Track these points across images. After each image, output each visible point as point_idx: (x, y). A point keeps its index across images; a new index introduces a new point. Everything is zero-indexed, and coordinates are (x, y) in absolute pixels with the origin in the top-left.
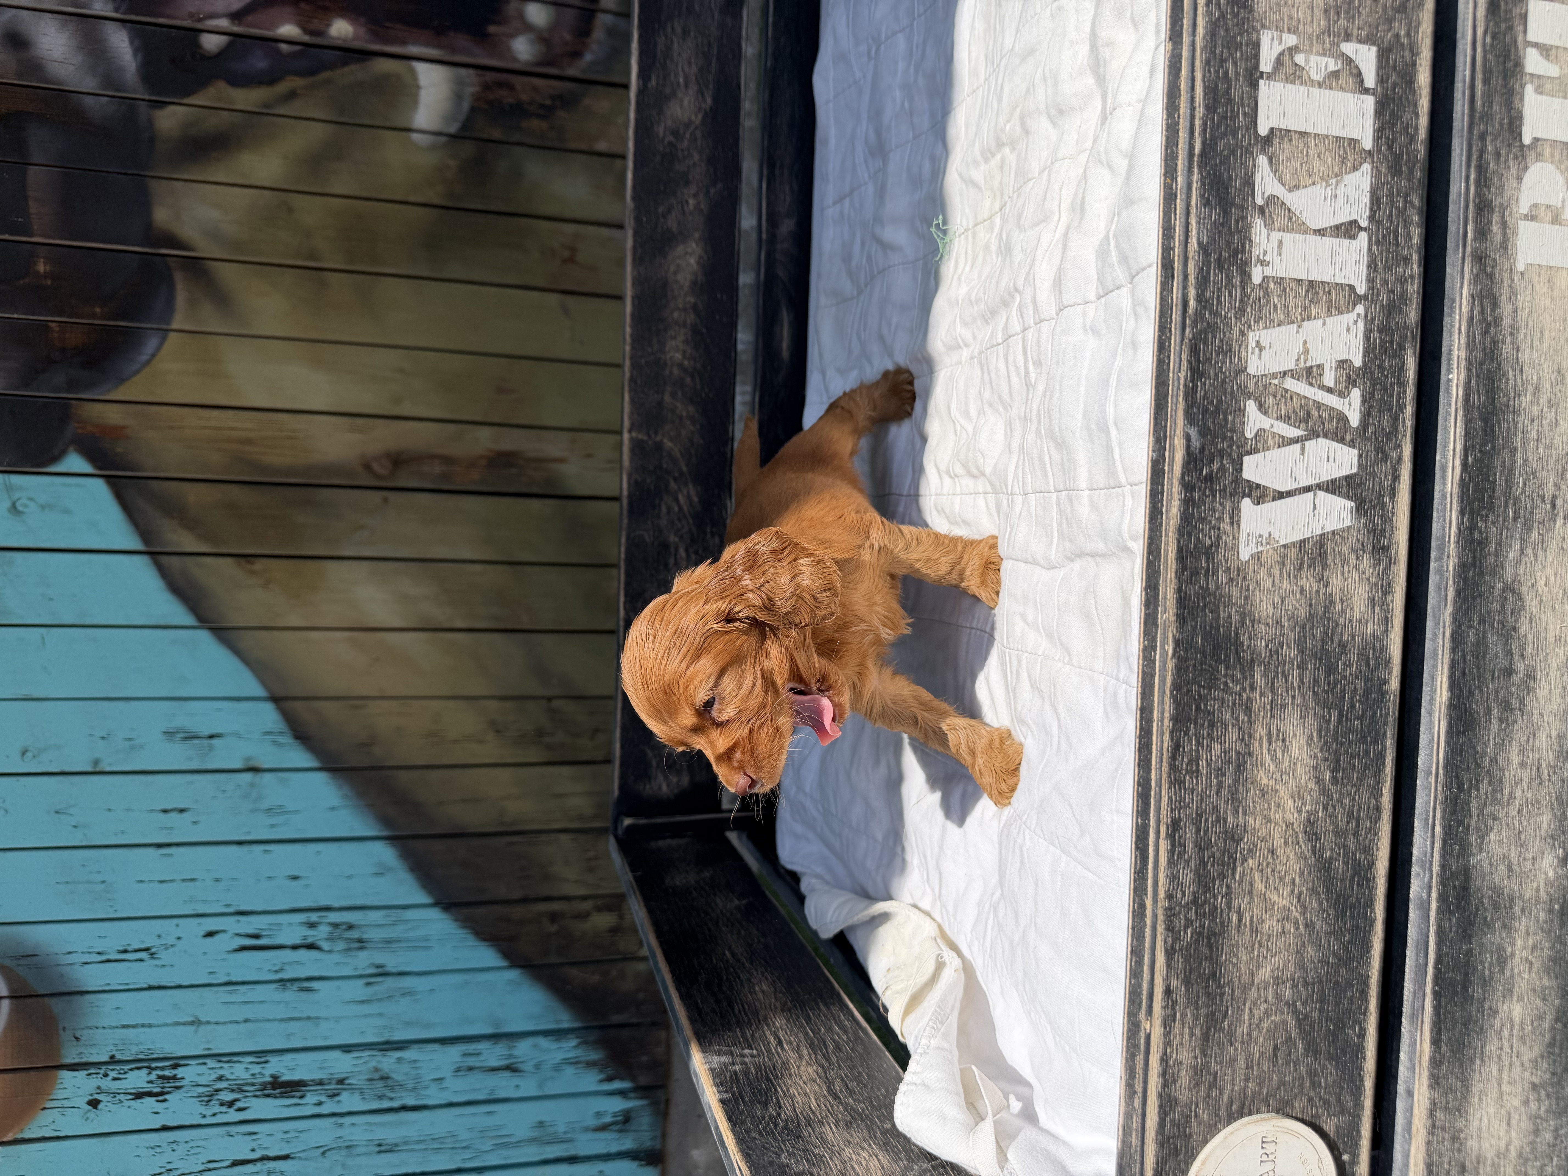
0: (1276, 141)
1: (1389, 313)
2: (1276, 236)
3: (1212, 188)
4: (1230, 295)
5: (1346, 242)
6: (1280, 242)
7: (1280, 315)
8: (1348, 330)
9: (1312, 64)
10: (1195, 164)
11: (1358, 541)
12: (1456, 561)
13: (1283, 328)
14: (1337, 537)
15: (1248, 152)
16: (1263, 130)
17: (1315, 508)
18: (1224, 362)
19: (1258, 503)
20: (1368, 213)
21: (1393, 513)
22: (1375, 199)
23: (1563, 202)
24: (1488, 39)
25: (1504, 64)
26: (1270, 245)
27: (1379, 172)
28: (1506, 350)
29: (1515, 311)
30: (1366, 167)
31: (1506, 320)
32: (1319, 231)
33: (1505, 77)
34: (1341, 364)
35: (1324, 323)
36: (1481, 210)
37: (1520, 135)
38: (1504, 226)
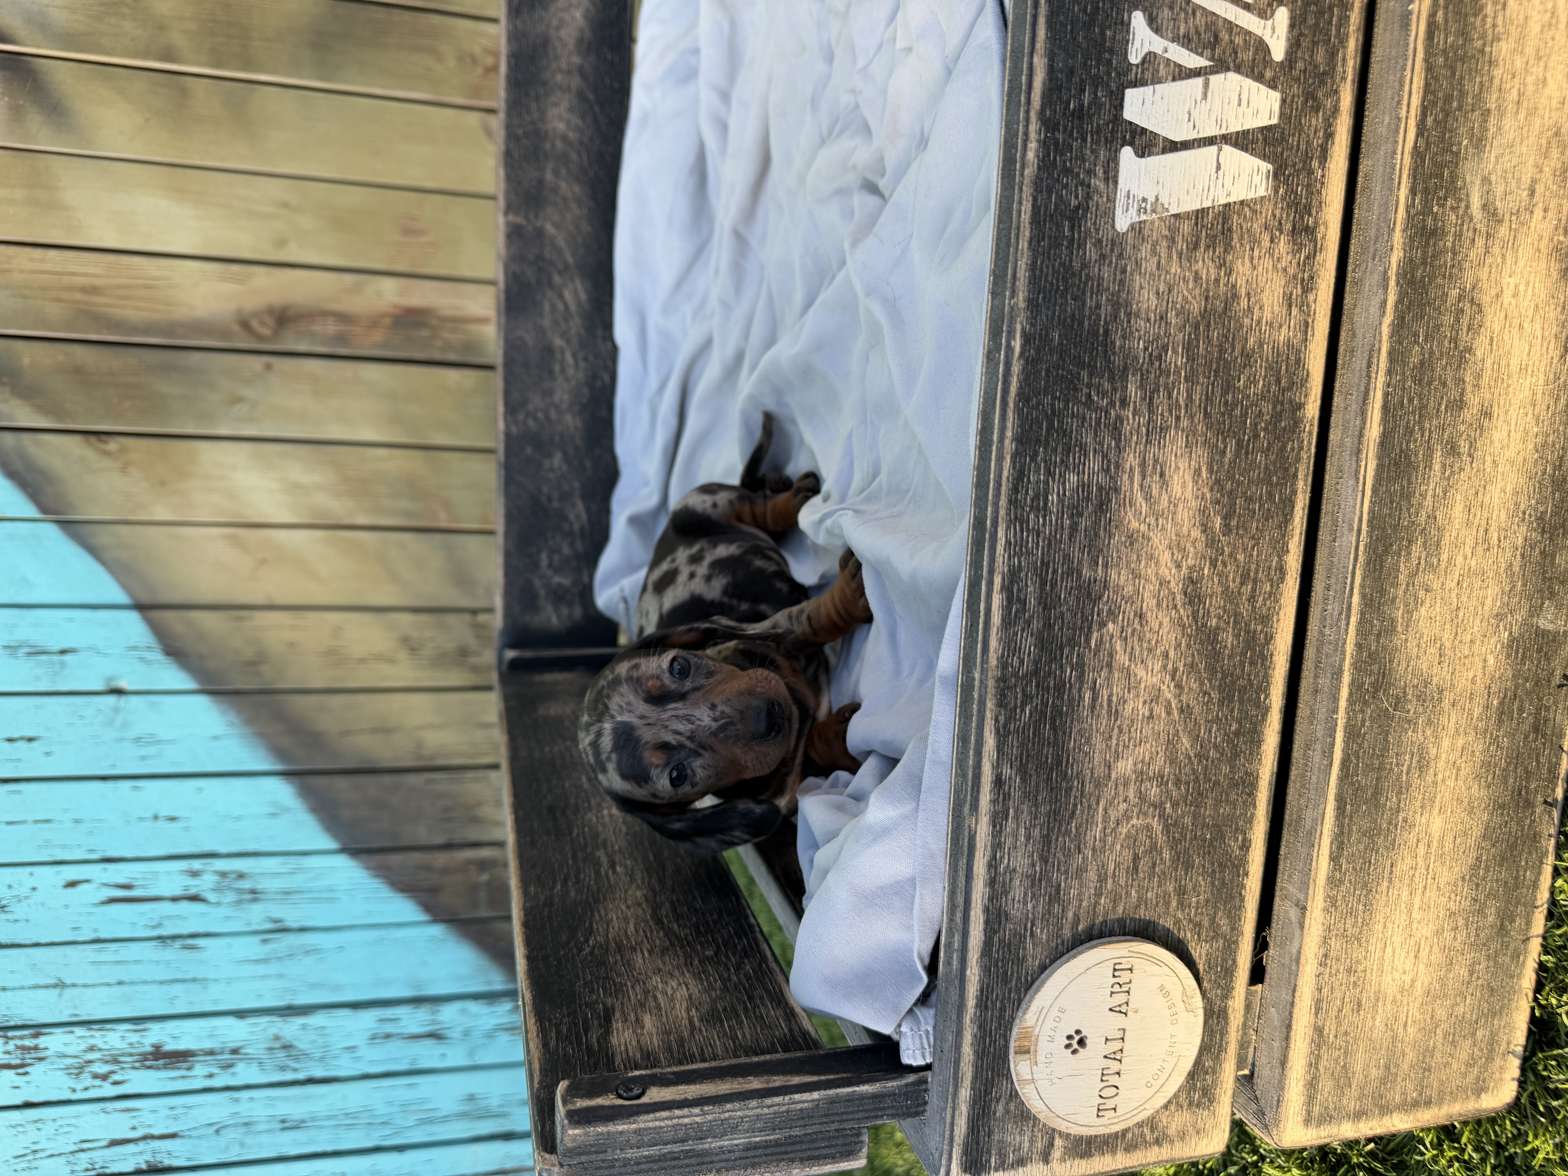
11: (1274, 216)
12: (1401, 254)
14: (1246, 209)
17: (1218, 168)
19: (1143, 155)
21: (1323, 183)
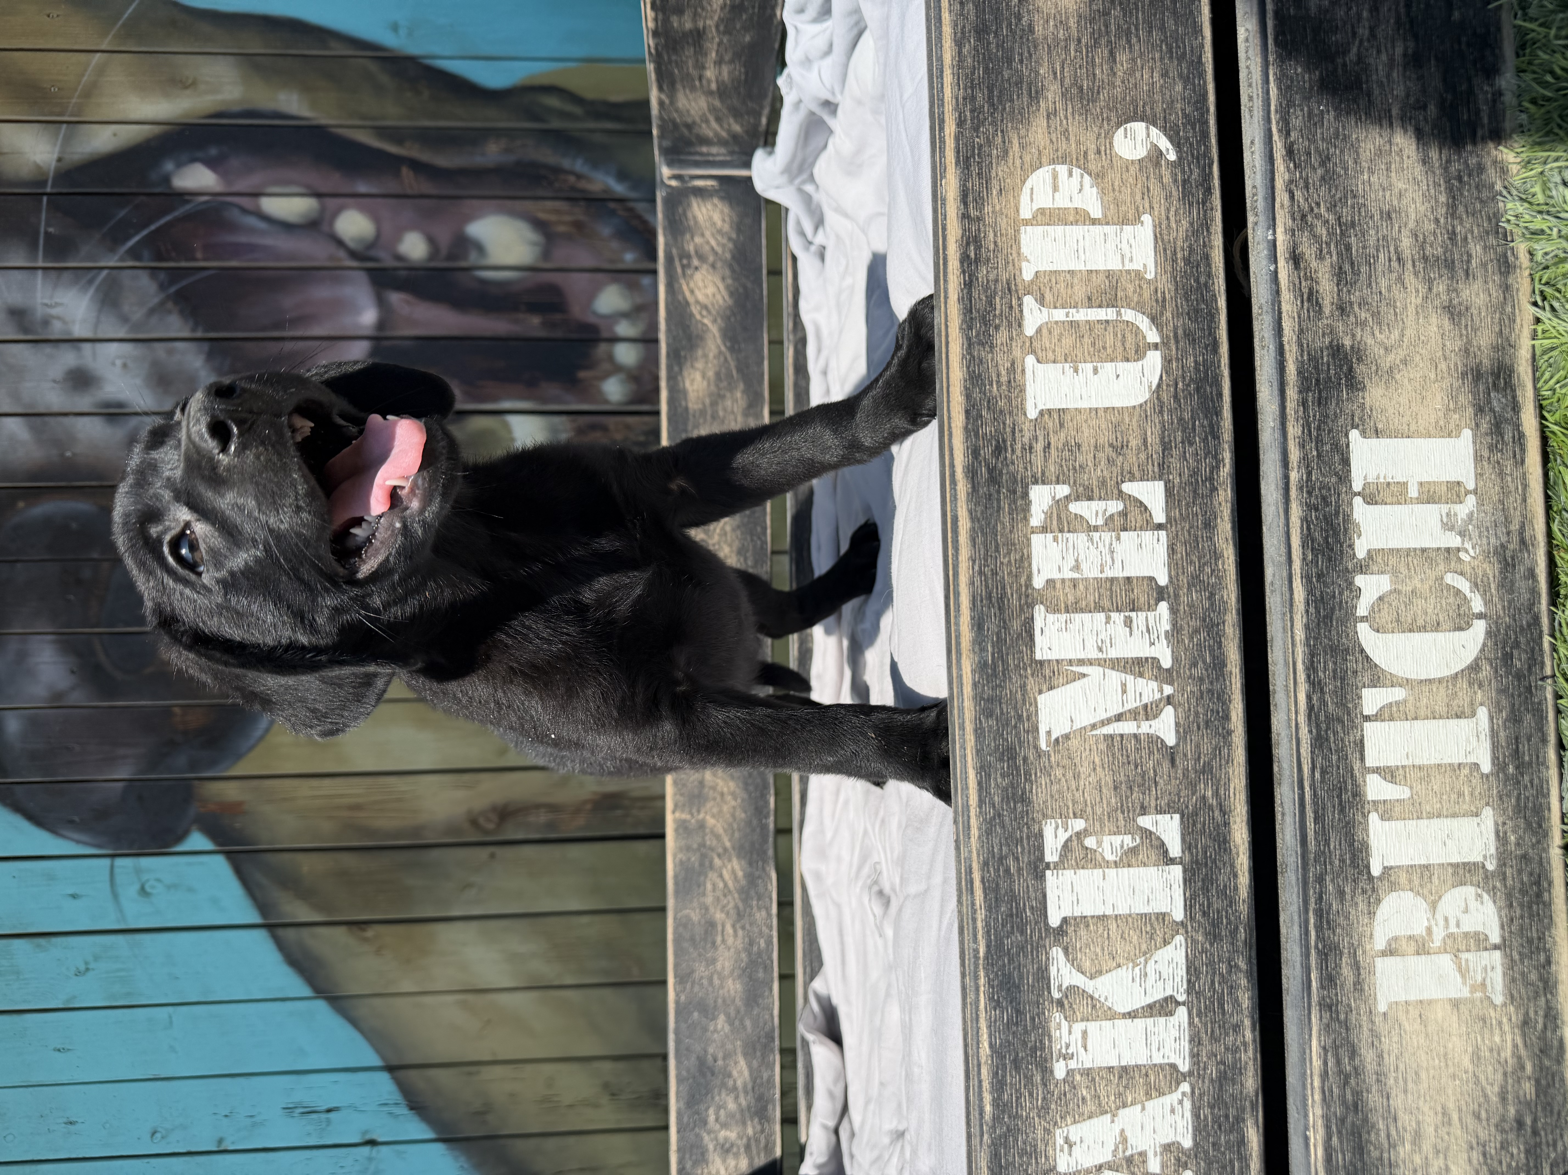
0: (1070, 930)
1: (1221, 1086)
2: (1078, 1027)
3: (1002, 989)
4: (1031, 1094)
5: (1162, 1020)
6: (1085, 1033)
7: (1091, 1106)
8: (1173, 1111)
9: (1104, 845)
10: (981, 967)
13: (1094, 1121)
15: (1039, 947)
16: (1054, 920)
18: (1029, 1164)
20: (1185, 986)
22: (1192, 969)
23: (1429, 930)
24: (1317, 775)
25: (1340, 796)
26: (1073, 1037)
27: (1194, 941)
28: (1373, 1099)
29: (1380, 1056)
30: (1179, 939)
31: (1369, 1067)
32: (1129, 1013)
33: (1342, 810)
34: (1167, 1148)
35: (1143, 1109)
36: (1326, 955)
37: (1368, 867)
38: (1356, 967)
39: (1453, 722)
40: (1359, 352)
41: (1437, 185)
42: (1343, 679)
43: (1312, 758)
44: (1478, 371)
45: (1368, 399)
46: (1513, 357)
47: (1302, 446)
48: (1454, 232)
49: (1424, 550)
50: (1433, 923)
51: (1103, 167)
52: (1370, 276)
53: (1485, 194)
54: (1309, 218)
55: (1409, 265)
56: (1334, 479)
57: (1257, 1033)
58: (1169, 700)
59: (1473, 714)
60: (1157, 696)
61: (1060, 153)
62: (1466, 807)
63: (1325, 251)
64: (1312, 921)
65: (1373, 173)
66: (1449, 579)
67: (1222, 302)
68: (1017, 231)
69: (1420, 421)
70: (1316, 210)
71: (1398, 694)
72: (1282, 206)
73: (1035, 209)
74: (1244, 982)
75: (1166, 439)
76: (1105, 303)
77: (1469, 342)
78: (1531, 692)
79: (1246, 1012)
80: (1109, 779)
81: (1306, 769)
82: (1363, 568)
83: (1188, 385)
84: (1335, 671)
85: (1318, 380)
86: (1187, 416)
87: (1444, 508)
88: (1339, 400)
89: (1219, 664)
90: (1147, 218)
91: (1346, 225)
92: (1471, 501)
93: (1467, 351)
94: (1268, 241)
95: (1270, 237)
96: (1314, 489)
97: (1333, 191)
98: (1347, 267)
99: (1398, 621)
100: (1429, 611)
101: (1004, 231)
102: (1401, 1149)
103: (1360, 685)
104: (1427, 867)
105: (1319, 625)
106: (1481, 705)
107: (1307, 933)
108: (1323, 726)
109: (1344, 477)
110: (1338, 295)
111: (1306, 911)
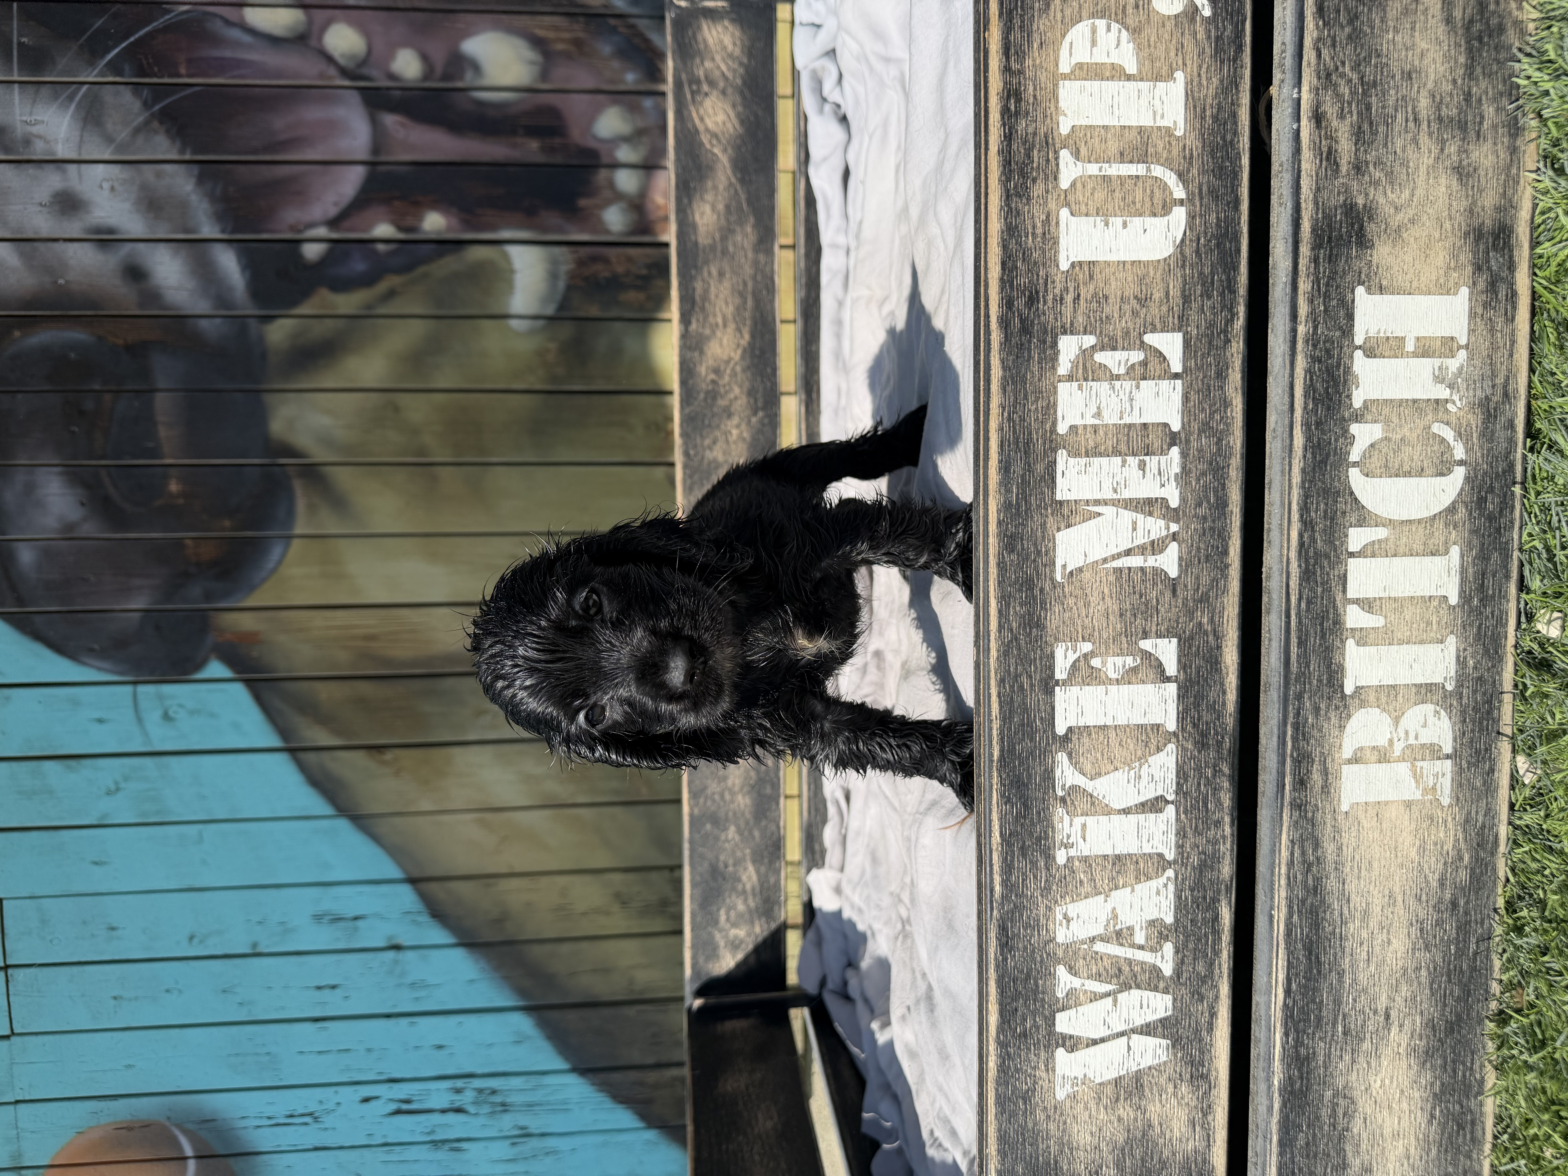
0: (1074, 738)
1: (1201, 872)
2: (1078, 821)
3: (1012, 787)
4: (1036, 877)
5: (1152, 816)
6: (1084, 826)
7: (1087, 888)
8: (1158, 893)
9: (1108, 665)
11: (1176, 1072)
12: (1282, 1076)
13: (1090, 900)
14: (1154, 1071)
15: (1046, 752)
16: (1061, 729)
17: (1129, 1048)
18: (1032, 935)
19: (1073, 1051)
20: (1174, 788)
21: (1212, 1044)
22: (1182, 774)
23: (1391, 741)
24: (1303, 605)
25: (1322, 624)
26: (1073, 829)
27: (1185, 749)
28: (1331, 884)
29: (1340, 848)
30: (1171, 747)
31: (1329, 857)
32: (1124, 810)
33: (1323, 636)
34: (1152, 923)
35: (1133, 890)
36: (1299, 762)
37: (1342, 686)
38: (1325, 772)
39: (1428, 559)
40: (1370, 211)
41: (1457, 45)
42: (1332, 519)
43: (1300, 590)
44: (1480, 231)
45: (1375, 257)
46: (1514, 218)
47: (1311, 301)
48: (1469, 94)
49: (1415, 401)
50: (1395, 736)
51: (1140, 22)
52: (1387, 136)
53: (1502, 56)
54: (1334, 77)
55: (1424, 126)
56: (1337, 334)
57: (1235, 828)
58: (1174, 537)
59: (1447, 552)
60: (1164, 533)
61: (1099, 7)
62: (1433, 635)
63: (1346, 110)
64: (1289, 733)
65: (1398, 32)
66: (1437, 428)
67: (1245, 161)
68: (1056, 85)
69: (1422, 279)
70: (1341, 69)
71: (1381, 533)
72: (1309, 64)
73: (1073, 63)
74: (1226, 784)
75: (1187, 293)
76: (1136, 159)
77: (1474, 203)
78: (1500, 533)
79: (1226, 810)
80: (1116, 608)
81: (1294, 599)
82: (1358, 417)
83: (1210, 241)
84: (1325, 512)
85: (1330, 238)
86: (1207, 271)
87: (1437, 362)
88: (1349, 257)
89: (1222, 504)
90: (1179, 75)
91: (1368, 84)
92: (1462, 354)
93: (1471, 211)
94: (1293, 99)
95: (1295, 96)
96: (1319, 342)
97: (1359, 50)
98: (1366, 126)
99: (1386, 466)
100: (1415, 457)
101: (1043, 85)
102: (1351, 926)
103: (1347, 524)
104: (1394, 687)
105: (1314, 469)
106: (1454, 544)
107: (1284, 743)
108: (1312, 561)
109: (1348, 331)
110: (1356, 154)
111: (1285, 724)
